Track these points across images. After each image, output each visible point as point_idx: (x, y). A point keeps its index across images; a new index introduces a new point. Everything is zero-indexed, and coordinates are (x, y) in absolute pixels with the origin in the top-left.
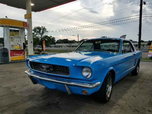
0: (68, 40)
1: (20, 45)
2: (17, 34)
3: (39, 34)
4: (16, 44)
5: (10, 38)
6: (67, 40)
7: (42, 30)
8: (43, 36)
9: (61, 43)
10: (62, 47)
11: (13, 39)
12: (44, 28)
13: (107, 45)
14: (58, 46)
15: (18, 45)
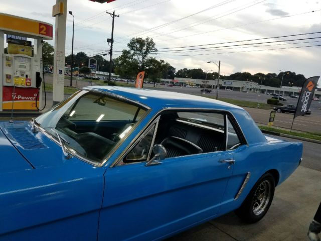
0: (202, 71)
1: (27, 76)
2: (25, 50)
3: (139, 54)
4: (19, 74)
5: (5, 59)
6: (200, 70)
7: (146, 46)
8: (146, 58)
9: (185, 77)
10: (185, 86)
11: (12, 61)
12: (150, 43)
13: (292, 93)
14: (178, 83)
15: (22, 75)
